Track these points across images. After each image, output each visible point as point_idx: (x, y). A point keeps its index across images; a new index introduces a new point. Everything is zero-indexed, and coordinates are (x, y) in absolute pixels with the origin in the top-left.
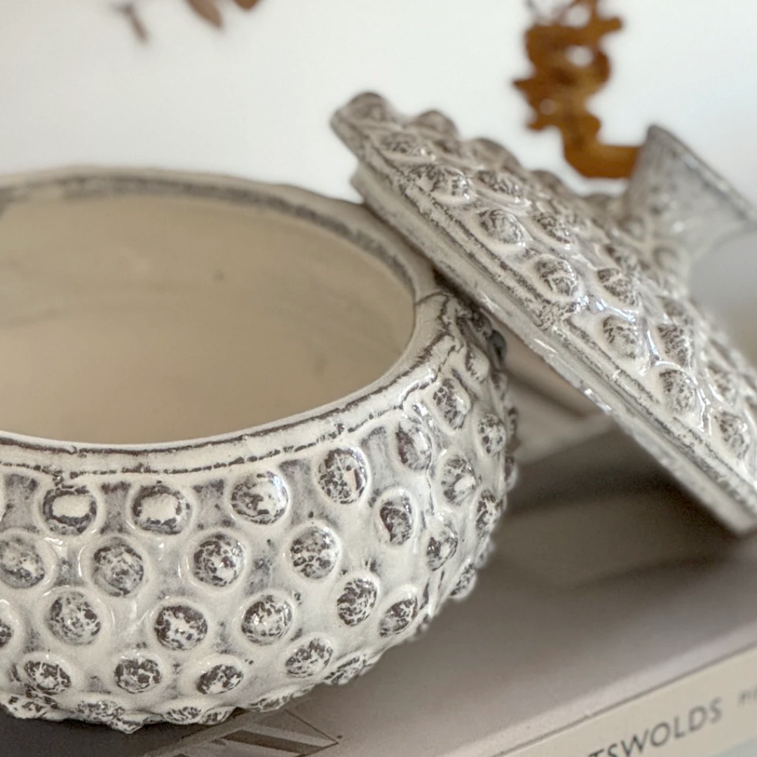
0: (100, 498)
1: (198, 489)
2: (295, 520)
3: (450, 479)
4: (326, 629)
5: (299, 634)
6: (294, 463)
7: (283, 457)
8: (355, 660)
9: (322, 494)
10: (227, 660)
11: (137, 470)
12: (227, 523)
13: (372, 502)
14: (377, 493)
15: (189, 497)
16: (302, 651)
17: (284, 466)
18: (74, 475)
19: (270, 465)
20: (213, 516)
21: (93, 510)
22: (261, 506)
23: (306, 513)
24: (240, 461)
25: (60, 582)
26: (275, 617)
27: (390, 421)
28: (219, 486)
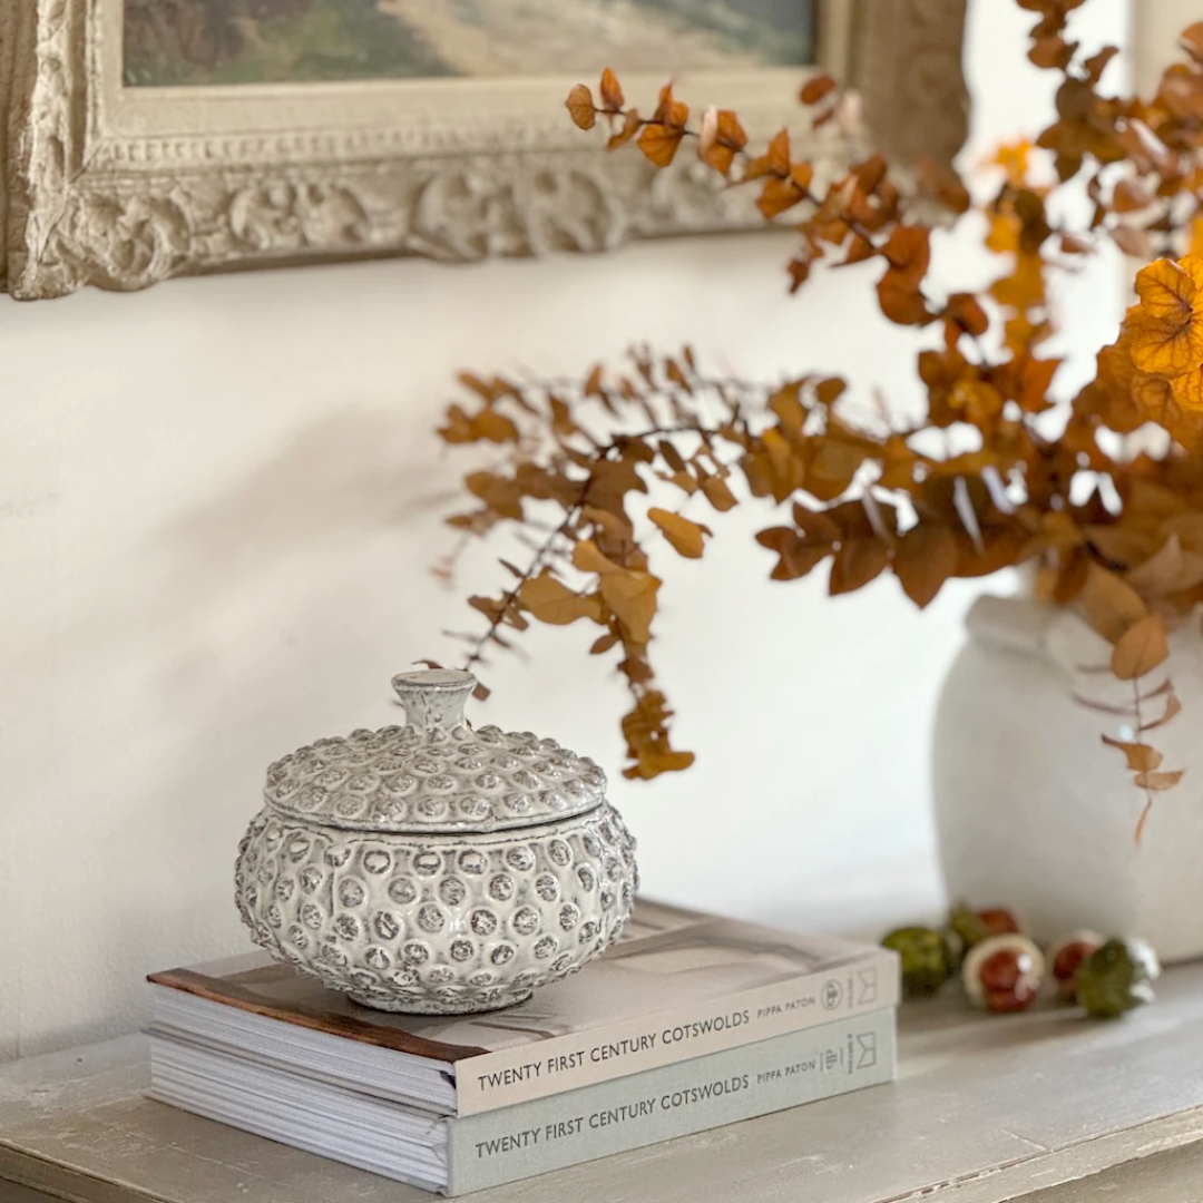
0: (442, 857)
1: (490, 853)
2: (538, 871)
3: (610, 866)
4: (554, 931)
5: (540, 932)
6: (536, 844)
7: (530, 841)
8: (566, 955)
9: (550, 860)
10: (506, 943)
11: (460, 843)
12: (505, 870)
13: (574, 868)
14: (576, 864)
15: (486, 856)
16: (542, 941)
17: (532, 845)
18: (429, 846)
19: (524, 843)
20: (497, 866)
21: (439, 862)
22: (522, 860)
23: (542, 868)
24: (509, 841)
25: (423, 900)
26: (529, 917)
27: (580, 833)
28: (500, 852)
